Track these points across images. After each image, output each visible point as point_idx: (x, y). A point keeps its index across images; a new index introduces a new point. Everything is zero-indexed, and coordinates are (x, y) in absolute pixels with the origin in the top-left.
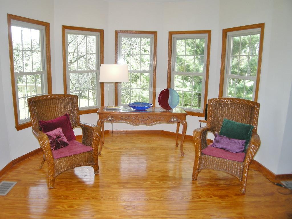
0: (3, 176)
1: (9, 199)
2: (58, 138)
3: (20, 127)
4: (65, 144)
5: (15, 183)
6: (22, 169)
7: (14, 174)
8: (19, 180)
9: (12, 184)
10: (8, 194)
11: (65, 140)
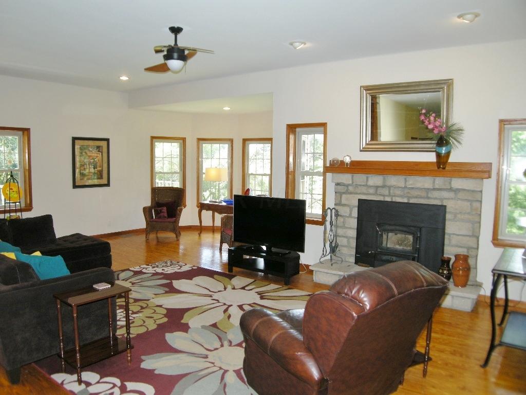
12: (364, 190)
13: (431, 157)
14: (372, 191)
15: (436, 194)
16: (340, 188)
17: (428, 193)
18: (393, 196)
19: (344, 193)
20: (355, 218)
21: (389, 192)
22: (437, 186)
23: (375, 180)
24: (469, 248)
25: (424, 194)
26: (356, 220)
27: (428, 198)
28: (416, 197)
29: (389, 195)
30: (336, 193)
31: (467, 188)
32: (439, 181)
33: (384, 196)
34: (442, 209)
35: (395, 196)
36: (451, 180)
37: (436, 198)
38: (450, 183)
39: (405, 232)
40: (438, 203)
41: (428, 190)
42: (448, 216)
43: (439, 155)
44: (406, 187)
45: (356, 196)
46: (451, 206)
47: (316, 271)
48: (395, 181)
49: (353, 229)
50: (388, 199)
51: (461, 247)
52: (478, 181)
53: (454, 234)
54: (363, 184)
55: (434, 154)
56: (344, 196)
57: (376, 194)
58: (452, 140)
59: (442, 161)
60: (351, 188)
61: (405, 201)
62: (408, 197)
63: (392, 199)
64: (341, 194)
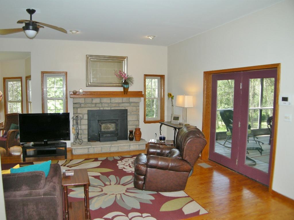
12: (89, 105)
13: (121, 89)
14: (93, 105)
15: (123, 105)
16: (76, 105)
17: (119, 105)
18: (103, 107)
19: (78, 108)
20: (86, 119)
21: (102, 106)
22: (124, 102)
23: (97, 100)
24: (136, 125)
25: (117, 105)
26: (87, 120)
27: (119, 107)
28: (114, 107)
29: (102, 107)
30: (74, 108)
31: (136, 102)
32: (125, 99)
33: (99, 107)
34: (126, 111)
35: (104, 107)
36: (129, 98)
37: (122, 107)
38: (129, 100)
39: (111, 122)
40: (123, 108)
41: (119, 103)
42: (128, 114)
43: (124, 88)
44: (111, 103)
45: (86, 108)
46: (129, 109)
47: (75, 149)
48: (105, 100)
49: (85, 125)
50: (102, 109)
51: (134, 125)
52: (139, 98)
53: (130, 121)
54: (90, 102)
55: (122, 88)
56: (79, 109)
57: (96, 107)
58: (129, 82)
59: (126, 91)
60: (82, 105)
61: (109, 109)
62: (111, 107)
63: (103, 109)
64: (77, 108)
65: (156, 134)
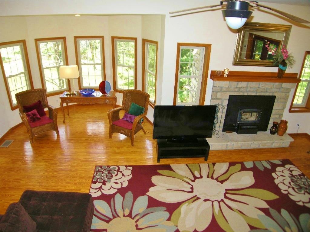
0: (7, 137)
1: (9, 149)
2: (34, 115)
3: (13, 108)
4: (39, 119)
5: (13, 141)
6: (17, 132)
7: (12, 136)
8: (15, 139)
9: (11, 141)
10: (9, 147)
11: (39, 116)
12: (233, 89)
14: (237, 90)
15: (271, 90)
16: (217, 89)
19: (219, 91)
22: (275, 87)
24: (280, 115)
25: (265, 90)
26: (226, 107)
27: (267, 92)
28: (261, 92)
29: (247, 92)
30: (213, 91)
31: (288, 88)
34: (274, 97)
37: (270, 92)
39: (255, 111)
40: (271, 95)
42: (276, 101)
44: (259, 87)
46: (278, 95)
48: (254, 84)
50: (246, 94)
51: (277, 115)
53: (275, 109)
56: (219, 94)
57: (239, 91)
60: (224, 89)
62: (257, 92)
63: (248, 94)
64: (217, 92)
65: (298, 125)
